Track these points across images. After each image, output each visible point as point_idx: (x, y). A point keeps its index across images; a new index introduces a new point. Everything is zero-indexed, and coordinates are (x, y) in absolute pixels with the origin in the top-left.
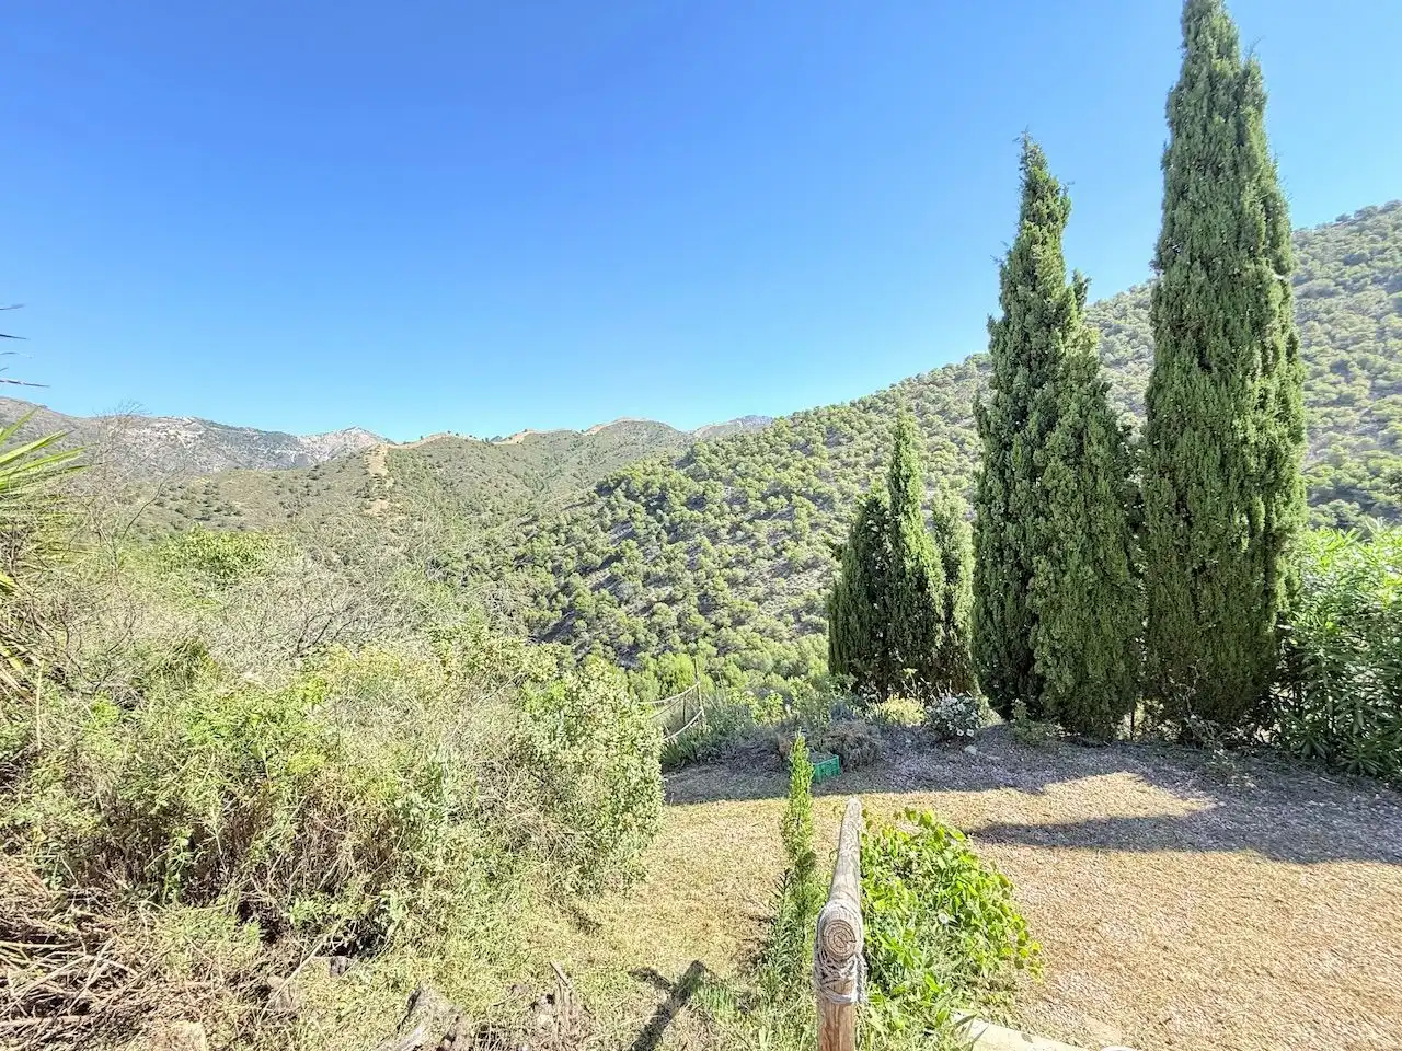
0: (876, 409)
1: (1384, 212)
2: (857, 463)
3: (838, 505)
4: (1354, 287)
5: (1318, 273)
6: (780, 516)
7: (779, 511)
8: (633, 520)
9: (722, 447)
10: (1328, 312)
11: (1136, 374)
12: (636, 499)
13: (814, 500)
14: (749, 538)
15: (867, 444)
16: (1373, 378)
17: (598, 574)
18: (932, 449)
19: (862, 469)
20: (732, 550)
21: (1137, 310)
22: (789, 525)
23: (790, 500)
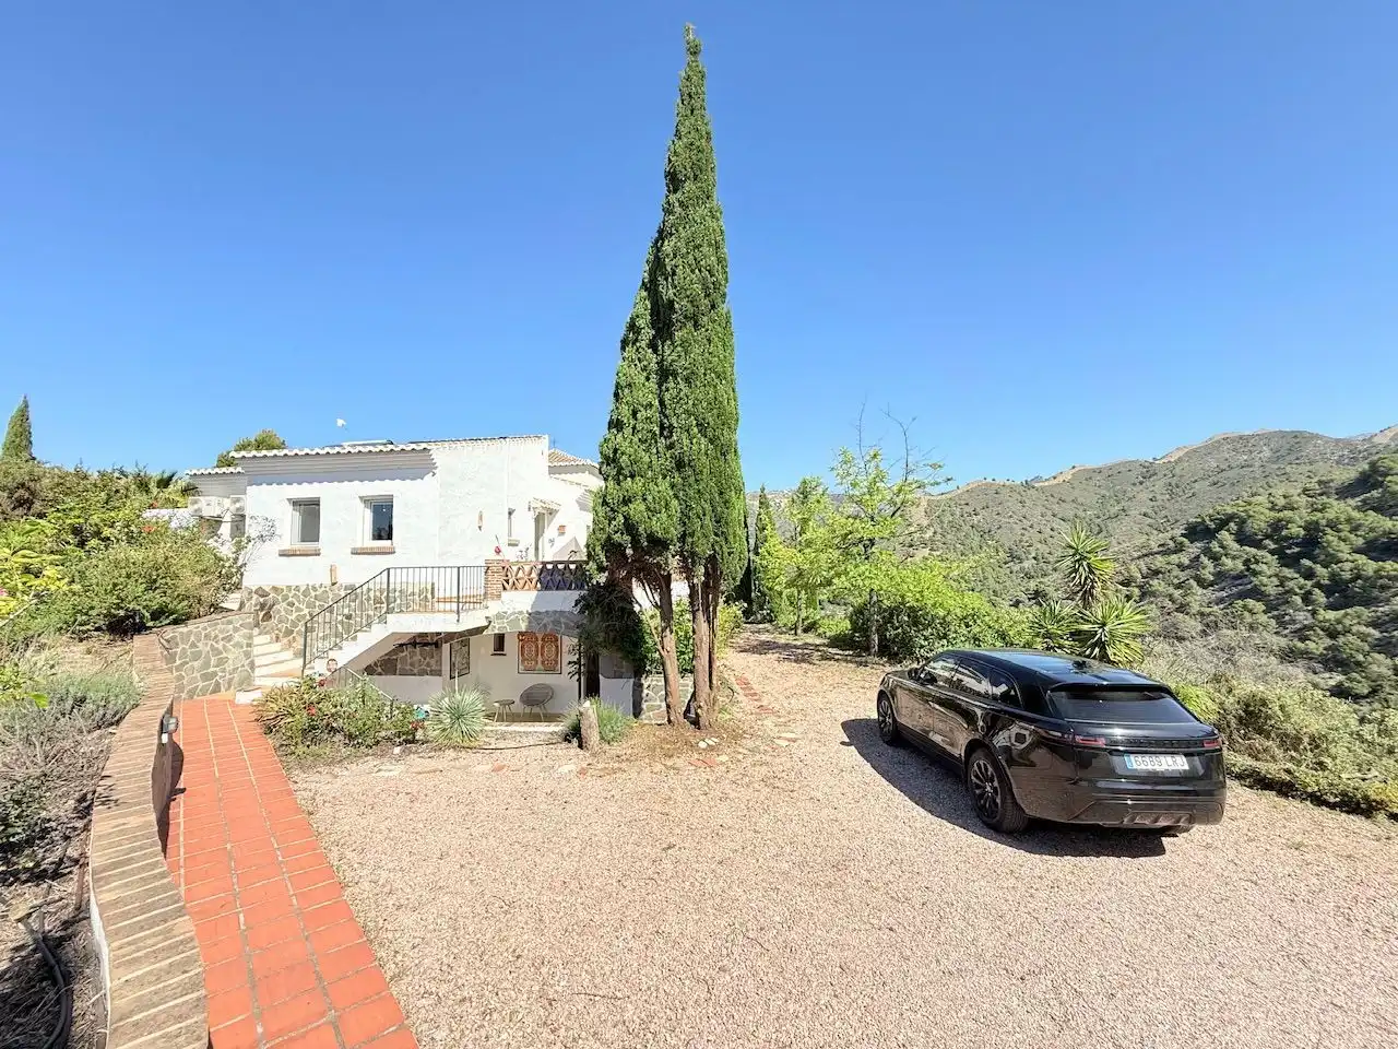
8: (1255, 573)
12: (1258, 545)
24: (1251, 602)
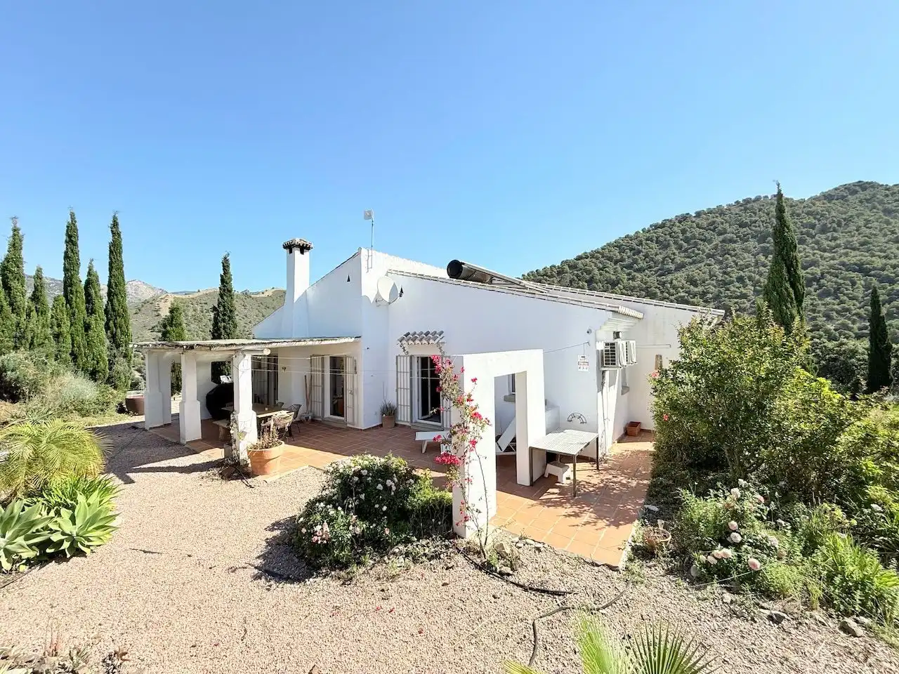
1: (754, 201)
4: (744, 239)
5: (729, 230)
10: (734, 250)
11: (649, 277)
16: (755, 286)
21: (648, 242)
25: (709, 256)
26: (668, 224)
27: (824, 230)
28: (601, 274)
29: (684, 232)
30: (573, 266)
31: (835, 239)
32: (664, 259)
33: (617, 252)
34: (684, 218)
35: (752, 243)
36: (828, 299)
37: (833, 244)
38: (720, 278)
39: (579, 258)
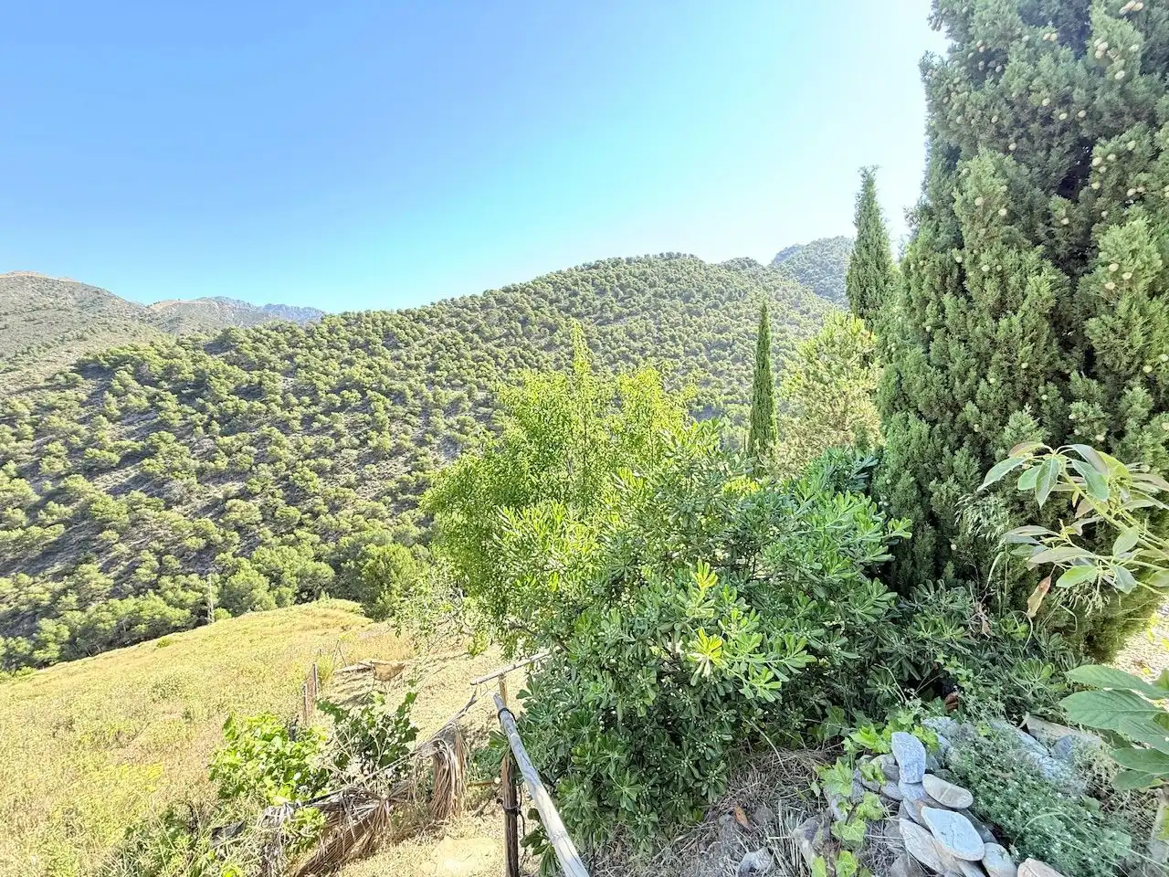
0: (424, 321)
1: (676, 257)
2: (417, 367)
3: (411, 400)
4: (672, 296)
5: (658, 284)
6: (355, 409)
7: (353, 405)
8: (160, 409)
9: (269, 337)
10: (665, 306)
12: (155, 384)
13: (387, 395)
14: (326, 428)
15: (424, 350)
16: (684, 346)
17: (115, 474)
18: (475, 359)
19: (422, 370)
20: (311, 440)
22: (368, 417)
23: (364, 394)
24: (164, 434)
25: (644, 309)
26: (602, 266)
27: (730, 299)
28: (536, 315)
29: (618, 277)
30: (501, 301)
31: (738, 308)
32: (602, 305)
33: (551, 289)
34: (617, 263)
35: (678, 301)
36: (739, 365)
37: (738, 312)
38: (656, 335)
39: (507, 290)
